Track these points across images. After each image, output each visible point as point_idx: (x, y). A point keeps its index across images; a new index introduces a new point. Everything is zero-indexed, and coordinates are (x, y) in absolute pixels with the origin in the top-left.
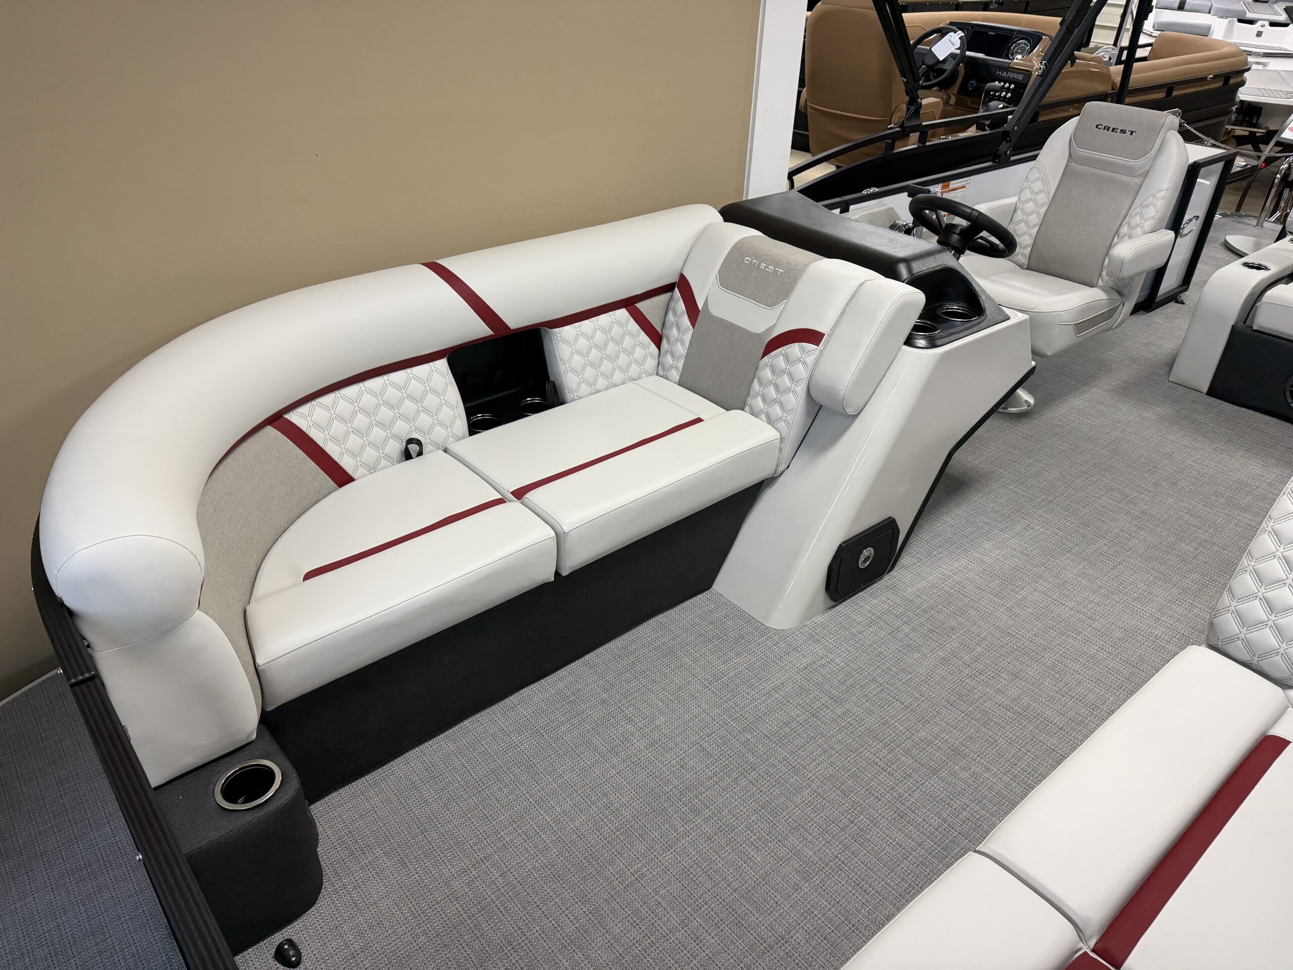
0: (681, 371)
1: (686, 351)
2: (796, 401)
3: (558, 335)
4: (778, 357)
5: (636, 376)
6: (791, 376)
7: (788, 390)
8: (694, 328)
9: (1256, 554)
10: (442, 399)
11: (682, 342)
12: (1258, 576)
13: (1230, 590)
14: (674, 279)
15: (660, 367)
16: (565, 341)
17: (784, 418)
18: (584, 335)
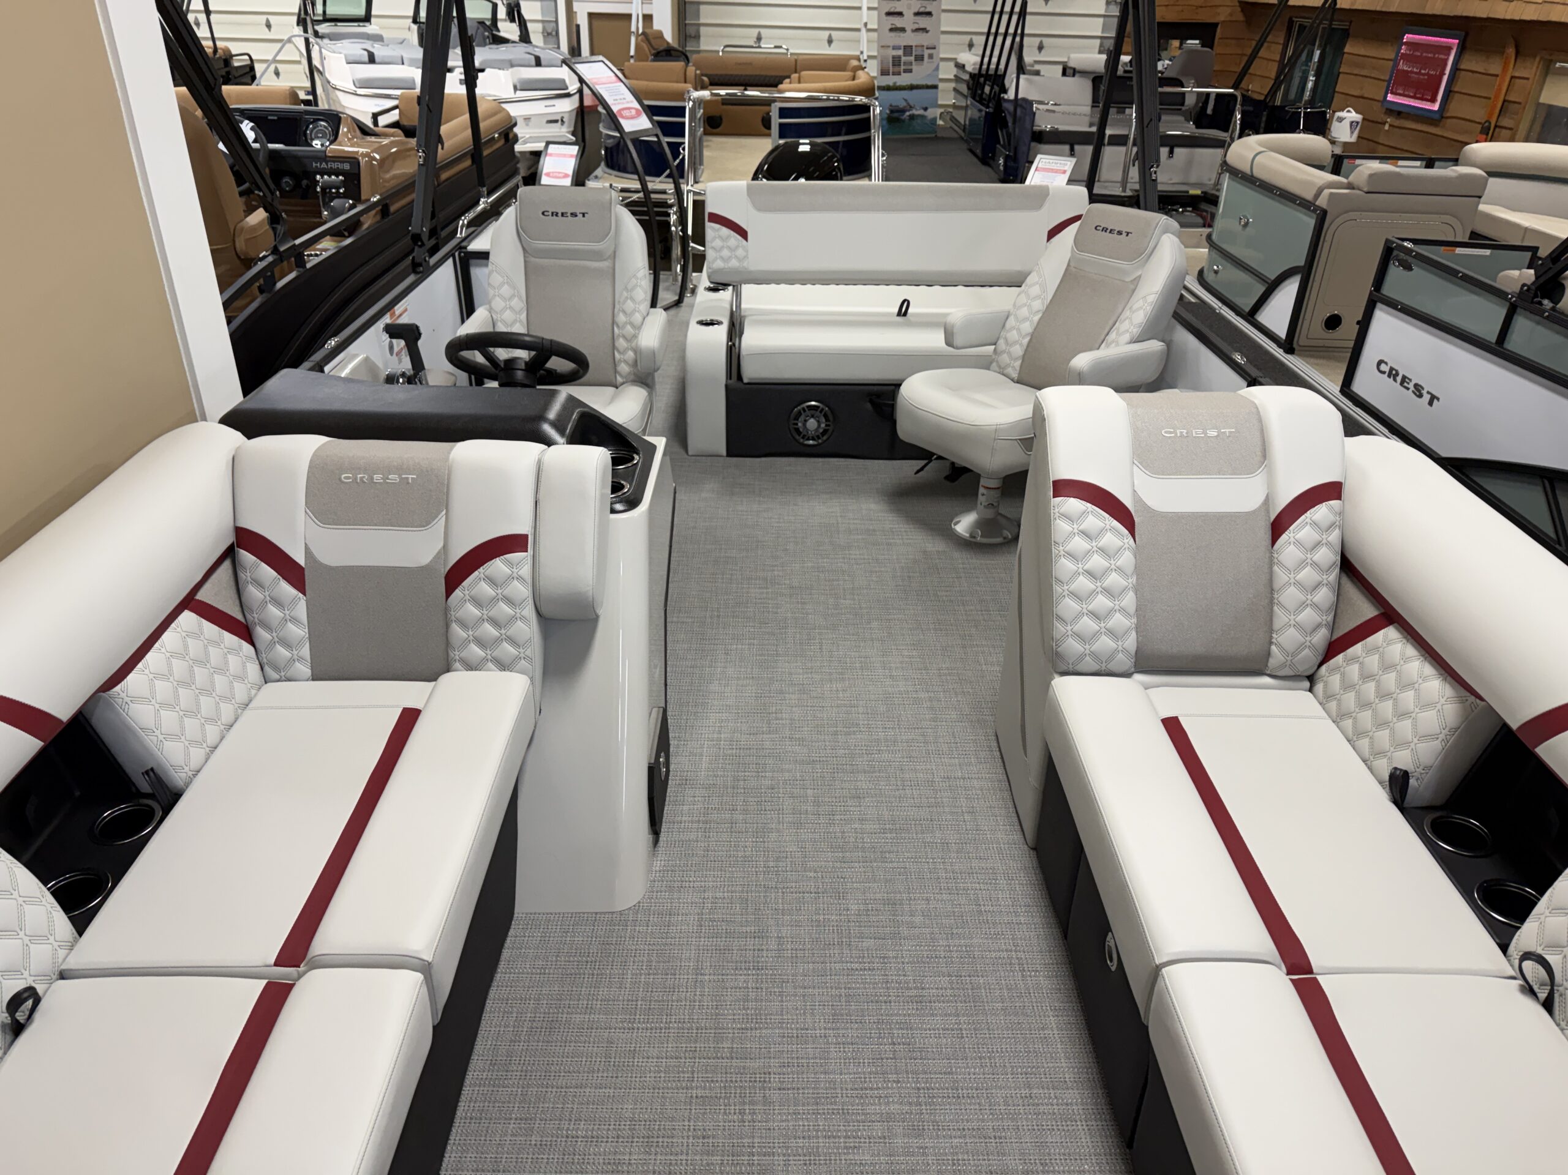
0: (309, 661)
1: (307, 630)
2: (528, 629)
3: (123, 695)
4: (477, 584)
5: (245, 699)
6: (509, 601)
7: (512, 619)
8: (304, 594)
9: (1064, 577)
10: (18, 897)
11: (295, 620)
12: (1074, 595)
13: (1059, 618)
14: (230, 539)
15: (267, 668)
16: (135, 699)
17: (522, 655)
18: (158, 676)
